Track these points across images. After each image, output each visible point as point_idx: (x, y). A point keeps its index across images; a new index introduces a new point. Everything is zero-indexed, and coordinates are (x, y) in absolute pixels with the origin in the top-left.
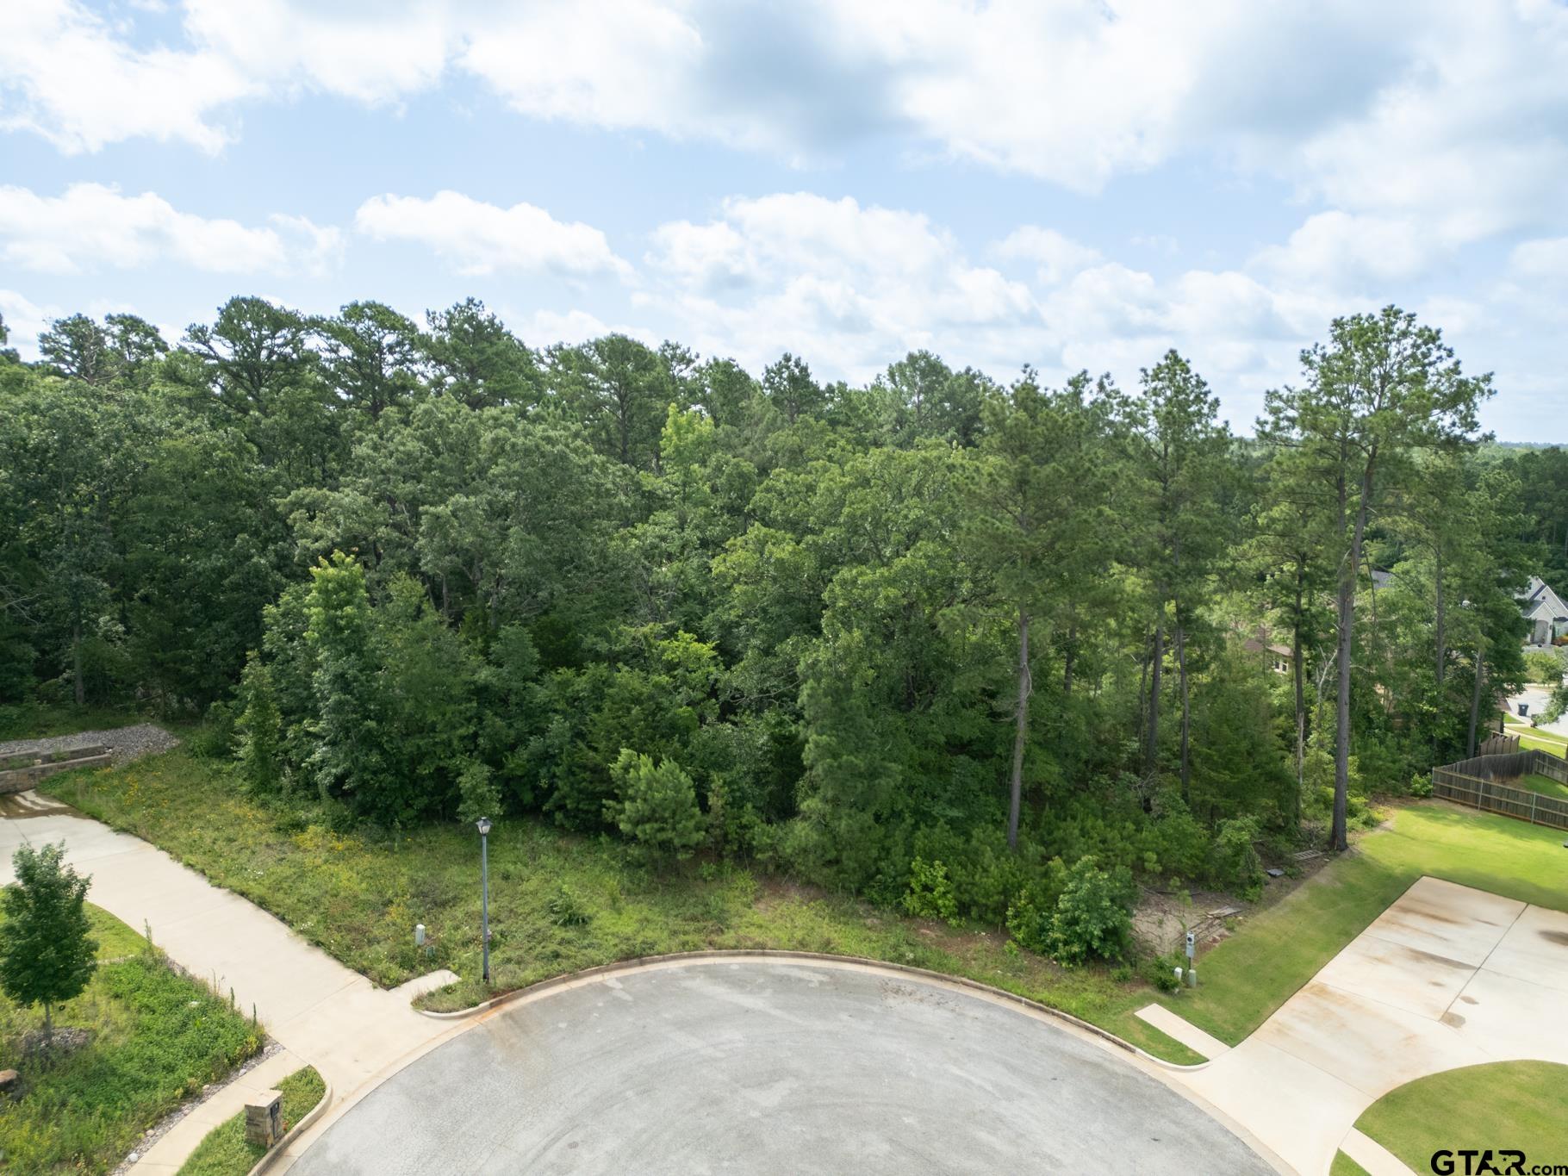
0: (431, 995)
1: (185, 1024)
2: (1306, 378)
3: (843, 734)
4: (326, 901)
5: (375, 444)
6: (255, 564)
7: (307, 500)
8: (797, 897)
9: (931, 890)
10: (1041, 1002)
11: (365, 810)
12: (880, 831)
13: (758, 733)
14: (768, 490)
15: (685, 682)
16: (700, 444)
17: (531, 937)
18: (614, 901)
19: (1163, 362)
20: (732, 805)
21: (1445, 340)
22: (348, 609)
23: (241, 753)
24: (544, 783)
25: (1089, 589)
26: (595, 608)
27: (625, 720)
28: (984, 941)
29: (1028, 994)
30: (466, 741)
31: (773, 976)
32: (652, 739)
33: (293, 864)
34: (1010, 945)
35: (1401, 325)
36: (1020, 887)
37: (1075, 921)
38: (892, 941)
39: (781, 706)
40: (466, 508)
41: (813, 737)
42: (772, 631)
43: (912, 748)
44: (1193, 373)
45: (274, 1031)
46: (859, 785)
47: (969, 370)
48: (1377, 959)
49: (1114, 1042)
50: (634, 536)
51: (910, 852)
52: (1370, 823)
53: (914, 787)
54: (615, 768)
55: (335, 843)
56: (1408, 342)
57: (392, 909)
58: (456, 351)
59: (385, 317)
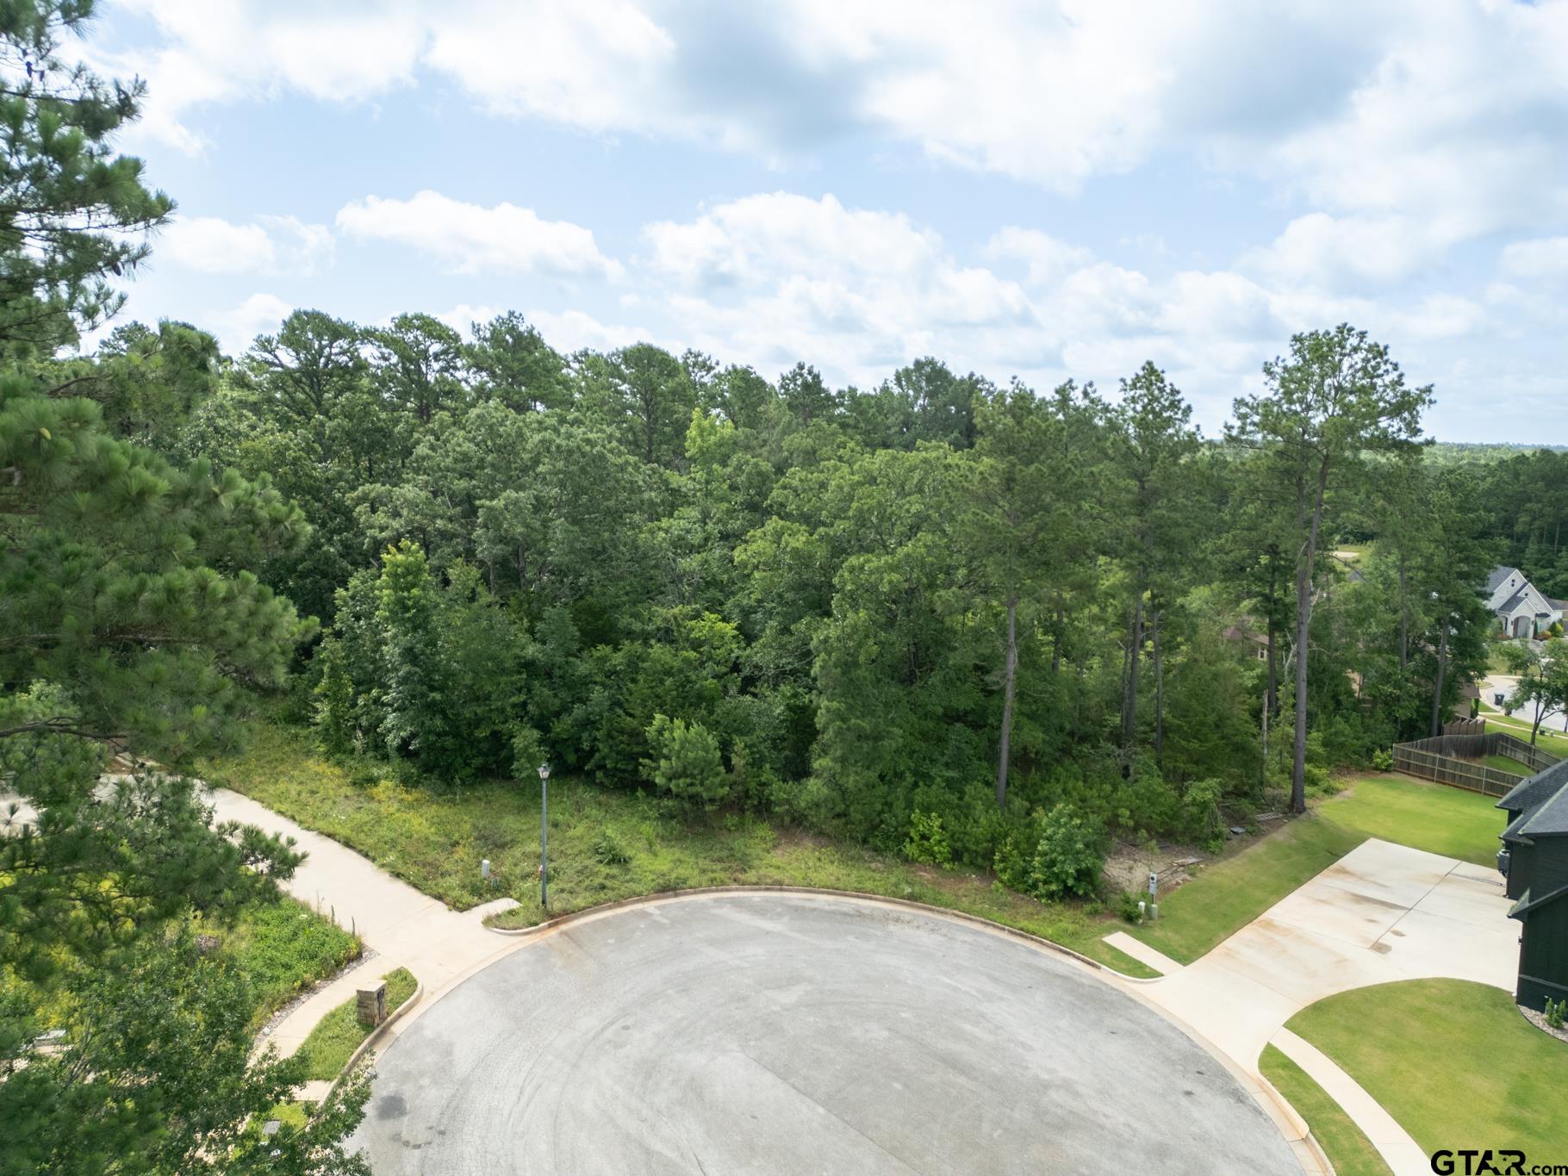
0: (498, 916)
1: (295, 934)
2: (1268, 387)
3: (850, 701)
4: (403, 841)
5: (432, 445)
6: (325, 552)
7: (373, 495)
8: (810, 845)
9: (928, 839)
10: (1022, 929)
11: (428, 769)
12: (884, 788)
13: (775, 704)
14: (784, 487)
15: (710, 658)
16: (721, 445)
17: (580, 872)
18: (651, 844)
19: (1141, 373)
20: (752, 765)
21: (1391, 356)
22: (415, 591)
23: (318, 718)
24: (586, 746)
25: (1069, 575)
26: (627, 594)
27: (659, 690)
28: (974, 881)
29: (1009, 922)
30: (517, 709)
31: (790, 907)
32: (682, 707)
33: (370, 811)
34: (996, 884)
35: (1354, 341)
36: (1006, 835)
37: (1053, 863)
38: (893, 880)
39: (795, 681)
40: (516, 502)
41: (824, 703)
42: (787, 613)
43: (913, 718)
44: (1167, 382)
45: (369, 941)
46: (865, 745)
47: (972, 375)
48: (1322, 901)
49: (1083, 960)
50: (660, 529)
51: (910, 805)
52: (1329, 791)
53: (914, 752)
54: (651, 731)
55: (404, 796)
56: (1358, 357)
57: (459, 849)
58: (499, 360)
59: (431, 328)
